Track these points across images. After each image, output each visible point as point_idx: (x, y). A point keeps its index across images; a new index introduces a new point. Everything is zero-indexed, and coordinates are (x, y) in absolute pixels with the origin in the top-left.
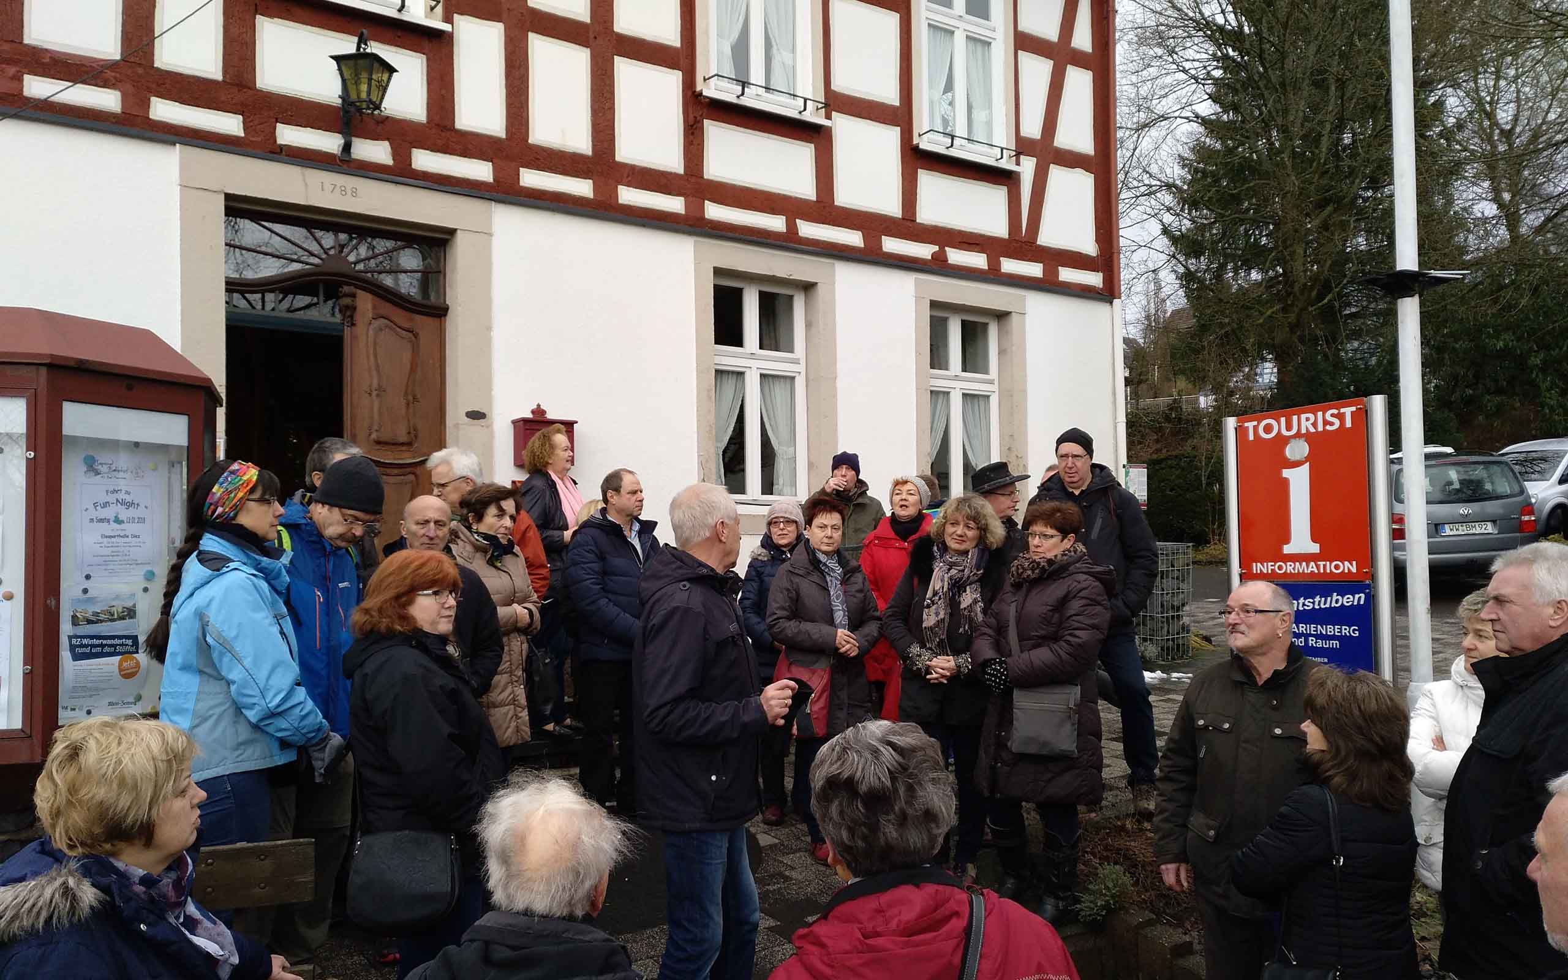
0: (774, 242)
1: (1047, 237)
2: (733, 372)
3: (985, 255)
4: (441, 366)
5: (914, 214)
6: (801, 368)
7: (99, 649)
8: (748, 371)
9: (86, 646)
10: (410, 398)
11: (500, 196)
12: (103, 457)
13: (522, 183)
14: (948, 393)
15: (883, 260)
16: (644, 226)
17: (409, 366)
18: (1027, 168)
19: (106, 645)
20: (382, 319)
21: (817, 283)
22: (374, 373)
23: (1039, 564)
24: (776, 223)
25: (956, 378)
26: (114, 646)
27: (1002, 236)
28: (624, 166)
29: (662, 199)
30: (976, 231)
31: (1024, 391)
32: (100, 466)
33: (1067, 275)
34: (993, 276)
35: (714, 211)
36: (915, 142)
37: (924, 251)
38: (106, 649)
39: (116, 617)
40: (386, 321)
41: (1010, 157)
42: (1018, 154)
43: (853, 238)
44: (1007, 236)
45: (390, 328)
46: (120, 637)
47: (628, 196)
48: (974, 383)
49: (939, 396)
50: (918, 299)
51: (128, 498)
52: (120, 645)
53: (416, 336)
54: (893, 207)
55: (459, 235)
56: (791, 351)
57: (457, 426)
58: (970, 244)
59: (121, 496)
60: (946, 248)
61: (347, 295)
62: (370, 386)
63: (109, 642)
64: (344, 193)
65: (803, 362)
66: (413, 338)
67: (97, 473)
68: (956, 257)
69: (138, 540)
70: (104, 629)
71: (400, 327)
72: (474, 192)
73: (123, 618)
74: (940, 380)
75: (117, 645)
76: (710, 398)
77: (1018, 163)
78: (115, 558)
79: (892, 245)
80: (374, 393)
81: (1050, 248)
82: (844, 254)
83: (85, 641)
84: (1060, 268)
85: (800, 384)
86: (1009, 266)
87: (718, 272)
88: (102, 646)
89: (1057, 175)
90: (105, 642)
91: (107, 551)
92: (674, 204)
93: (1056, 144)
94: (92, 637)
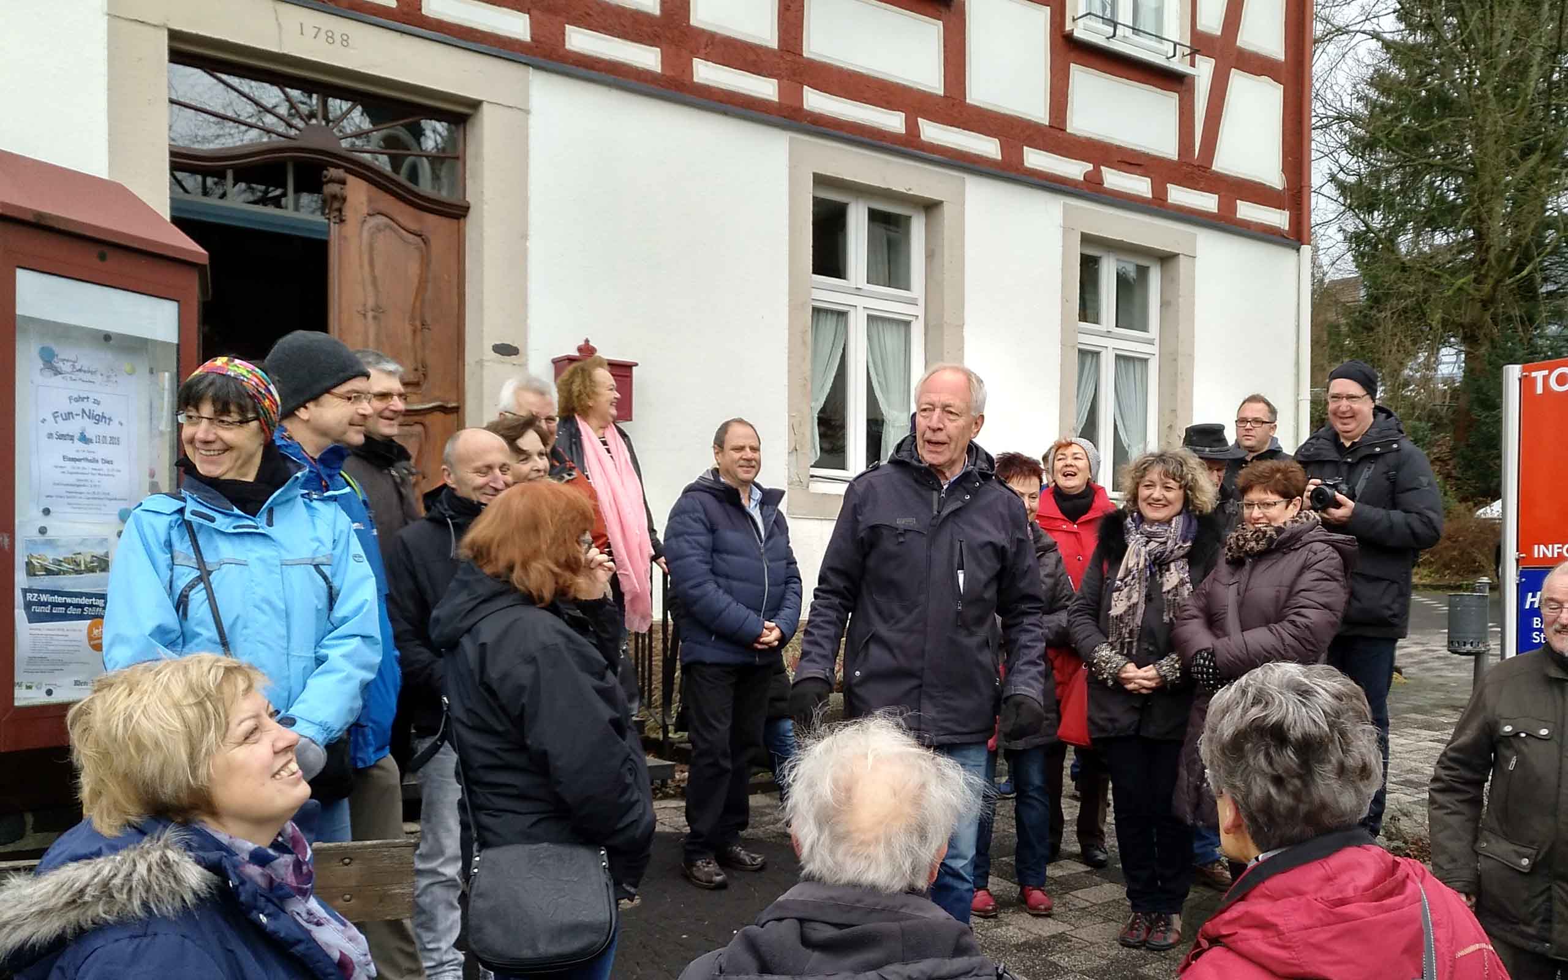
0: (889, 145)
1: (1227, 161)
2: (832, 312)
3: (1149, 180)
4: (459, 283)
5: (1064, 121)
6: (919, 311)
7: (62, 610)
8: (852, 311)
9: (45, 604)
10: (418, 323)
11: (540, 61)
12: (65, 353)
13: (568, 46)
14: (1098, 353)
15: (1024, 178)
16: (725, 113)
17: (416, 281)
18: (1203, 71)
19: (71, 604)
20: (380, 217)
21: (941, 202)
22: (370, 288)
23: (1265, 533)
24: (893, 122)
25: (1108, 334)
26: (81, 606)
27: (1170, 157)
28: (702, 32)
29: (751, 80)
30: (1138, 149)
31: (1191, 357)
32: (61, 364)
33: (1246, 211)
34: (1157, 206)
35: (815, 101)
36: (1068, 28)
37: (1075, 169)
38: (71, 611)
39: (83, 567)
40: (385, 220)
41: (1184, 56)
42: (1193, 54)
43: (988, 147)
44: (1175, 157)
45: (391, 228)
46: (89, 595)
47: (706, 72)
48: (1131, 342)
49: (1088, 357)
50: (1066, 230)
51: (98, 410)
52: (89, 606)
53: (425, 242)
54: (1038, 112)
55: (485, 107)
56: (907, 288)
57: (480, 363)
58: (1131, 164)
59: (88, 406)
60: (1102, 168)
61: (332, 181)
62: (365, 305)
63: (75, 601)
64: (330, 40)
65: (921, 302)
66: (422, 244)
67: (57, 372)
68: (1114, 179)
69: (109, 466)
70: (68, 583)
71: (403, 228)
72: (504, 53)
73: (92, 570)
74: (1089, 337)
75: (85, 605)
76: (804, 343)
77: (1193, 64)
78: (82, 489)
79: (1035, 159)
80: (370, 314)
81: (1227, 176)
82: (976, 167)
83: (44, 598)
84: (1238, 202)
85: (917, 332)
86: (1178, 195)
87: (820, 180)
88: (66, 605)
89: (1240, 83)
90: (69, 600)
91: (72, 479)
92: (765, 88)
93: (1238, 43)
94: (53, 593)
